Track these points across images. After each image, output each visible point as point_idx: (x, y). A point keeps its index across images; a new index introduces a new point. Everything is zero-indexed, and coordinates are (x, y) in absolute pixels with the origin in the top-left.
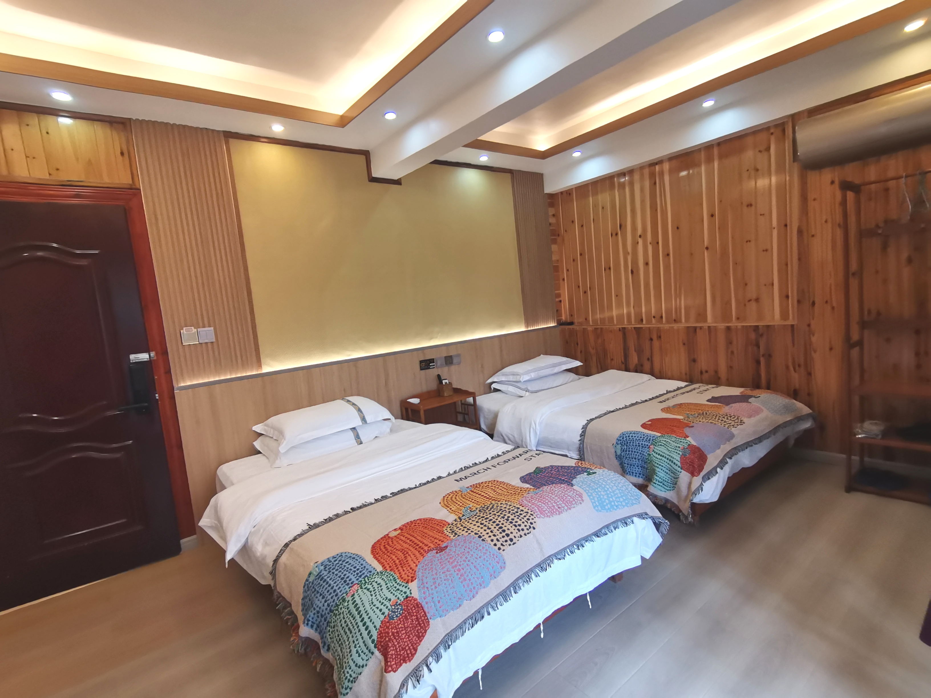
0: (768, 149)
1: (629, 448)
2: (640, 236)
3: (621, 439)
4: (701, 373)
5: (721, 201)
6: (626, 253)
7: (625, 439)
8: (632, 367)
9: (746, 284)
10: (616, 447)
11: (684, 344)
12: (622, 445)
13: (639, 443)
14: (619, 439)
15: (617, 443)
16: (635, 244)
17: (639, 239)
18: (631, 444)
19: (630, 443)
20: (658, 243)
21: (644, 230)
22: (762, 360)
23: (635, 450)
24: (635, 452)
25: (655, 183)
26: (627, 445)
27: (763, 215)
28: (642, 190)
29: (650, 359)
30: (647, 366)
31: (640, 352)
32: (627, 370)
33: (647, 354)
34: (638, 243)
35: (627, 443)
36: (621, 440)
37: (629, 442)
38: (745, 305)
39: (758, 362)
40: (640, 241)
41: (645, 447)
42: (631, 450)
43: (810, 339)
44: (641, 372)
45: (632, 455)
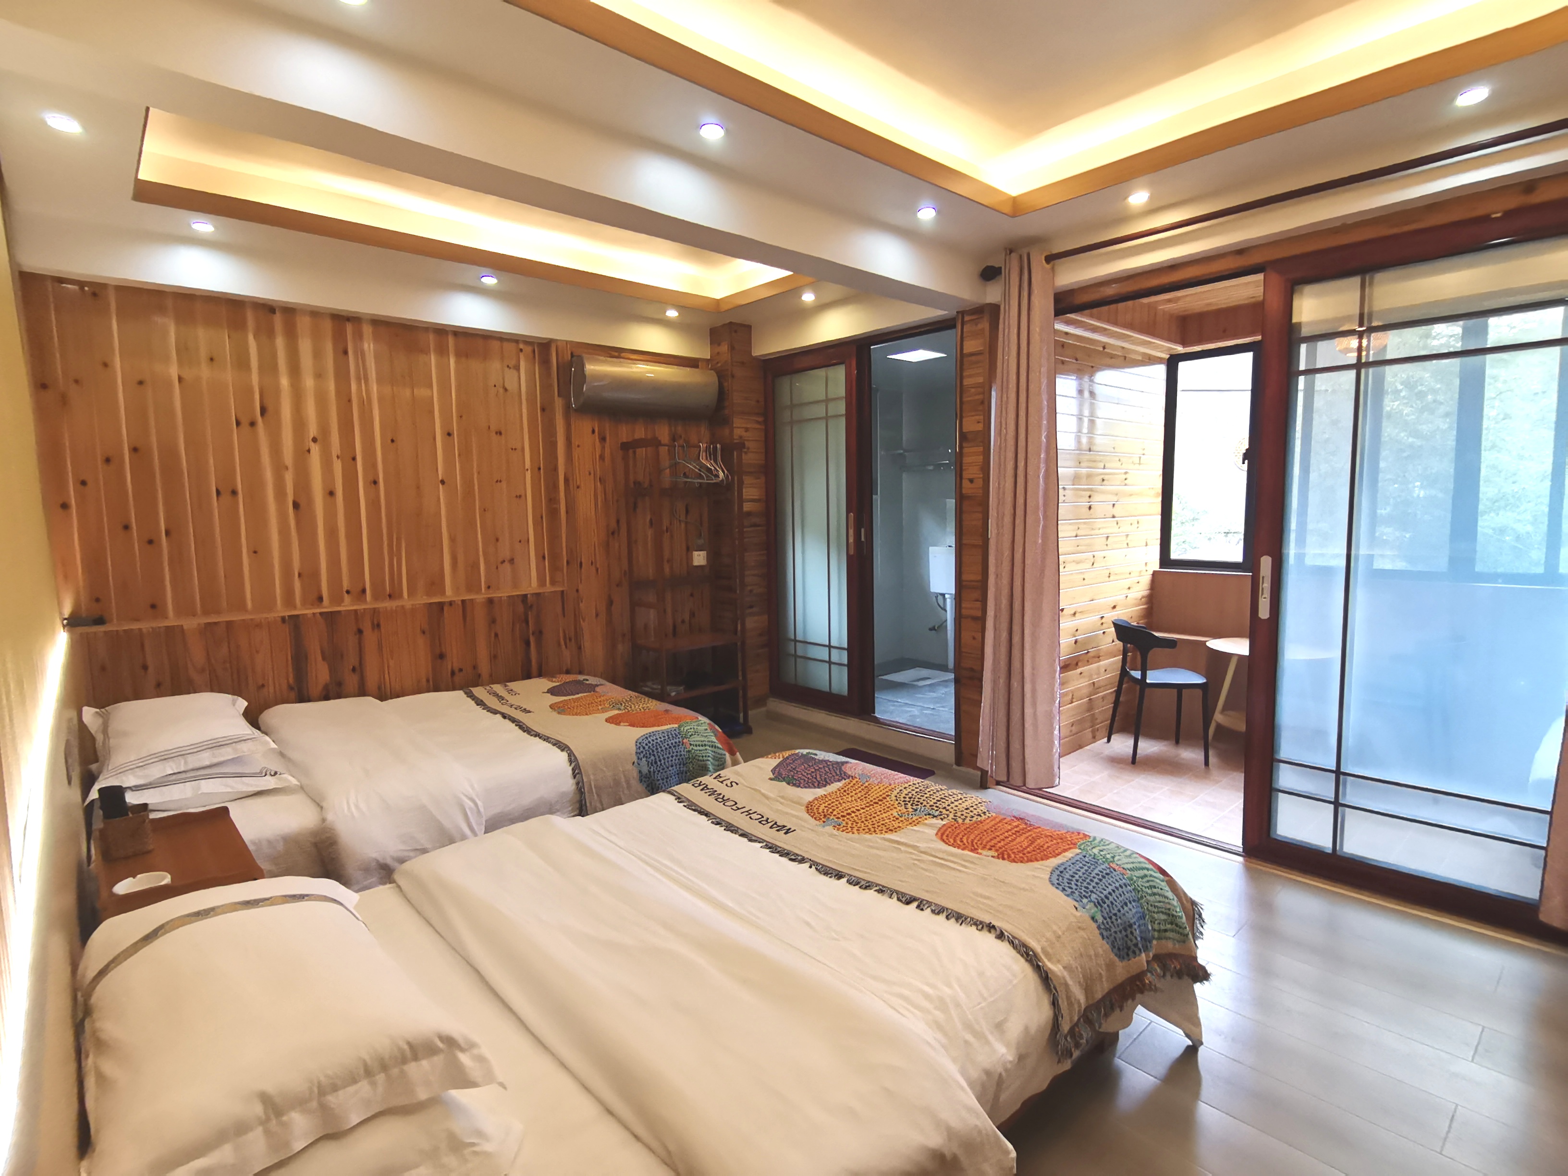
0: (517, 368)
1: (659, 757)
2: (315, 440)
3: (642, 749)
4: (453, 673)
5: (461, 417)
6: (279, 468)
7: (647, 748)
8: (316, 690)
9: (497, 540)
10: (639, 764)
11: (424, 633)
12: (647, 757)
13: (668, 745)
14: (639, 751)
15: (638, 759)
16: (302, 453)
17: (312, 444)
18: (659, 750)
19: (657, 749)
20: (354, 459)
21: (324, 429)
22: (532, 639)
23: (668, 755)
24: (668, 758)
25: (346, 352)
26: (654, 755)
27: (515, 449)
28: (317, 354)
29: (359, 669)
30: (352, 681)
31: (333, 656)
32: (303, 698)
33: (352, 659)
34: (309, 451)
35: (653, 751)
36: (642, 752)
37: (654, 749)
38: (497, 568)
39: (528, 644)
40: (315, 449)
41: (679, 745)
42: (661, 758)
43: (579, 605)
44: (339, 696)
45: (667, 763)
